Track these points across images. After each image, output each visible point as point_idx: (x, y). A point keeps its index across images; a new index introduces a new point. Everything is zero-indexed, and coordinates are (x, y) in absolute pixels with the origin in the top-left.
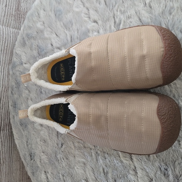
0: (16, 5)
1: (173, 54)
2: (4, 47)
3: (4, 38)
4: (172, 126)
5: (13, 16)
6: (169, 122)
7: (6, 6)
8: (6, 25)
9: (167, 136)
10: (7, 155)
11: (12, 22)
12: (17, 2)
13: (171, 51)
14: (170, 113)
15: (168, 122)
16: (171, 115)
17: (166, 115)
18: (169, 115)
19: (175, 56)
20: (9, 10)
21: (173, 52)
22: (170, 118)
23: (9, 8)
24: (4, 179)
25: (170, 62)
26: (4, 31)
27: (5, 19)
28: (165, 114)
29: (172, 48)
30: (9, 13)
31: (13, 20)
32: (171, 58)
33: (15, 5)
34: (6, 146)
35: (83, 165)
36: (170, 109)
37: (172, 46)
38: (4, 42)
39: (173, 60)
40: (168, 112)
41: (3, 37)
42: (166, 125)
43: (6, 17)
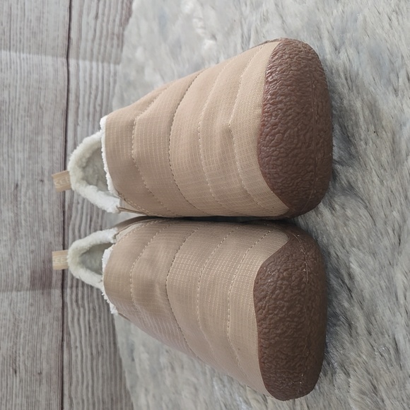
0: (124, 12)
1: (280, 124)
2: (95, 108)
3: (94, 87)
4: (279, 331)
5: (115, 38)
6: (273, 321)
7: (97, 17)
8: (100, 57)
9: (270, 359)
10: (107, 338)
11: (114, 51)
12: (124, 5)
13: (276, 115)
14: (277, 295)
15: (271, 319)
16: (280, 299)
17: (267, 298)
18: (275, 299)
19: (285, 131)
20: (104, 25)
21: (281, 119)
22: (275, 308)
23: (105, 19)
24: (100, 388)
25: (272, 147)
26: (94, 71)
27: (96, 46)
28: (265, 297)
29: (279, 106)
30: (105, 32)
31: (115, 45)
32: (274, 135)
33: (119, 12)
34: (104, 320)
35: (193, 390)
36: (279, 282)
37: (281, 102)
38: (93, 96)
39: (281, 143)
40: (273, 293)
41: (91, 86)
42: (266, 328)
43: (97, 41)
